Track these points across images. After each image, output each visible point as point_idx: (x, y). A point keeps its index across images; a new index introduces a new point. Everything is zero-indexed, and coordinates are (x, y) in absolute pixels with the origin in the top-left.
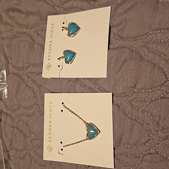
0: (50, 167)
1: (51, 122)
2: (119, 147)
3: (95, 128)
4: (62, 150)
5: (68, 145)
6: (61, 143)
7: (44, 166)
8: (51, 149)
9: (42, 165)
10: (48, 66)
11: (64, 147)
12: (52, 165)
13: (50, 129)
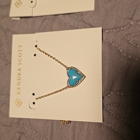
0: (17, 127)
1: (20, 70)
2: (109, 95)
3: (79, 73)
4: (34, 103)
5: (42, 97)
6: (34, 94)
7: (9, 126)
8: (19, 103)
9: (7, 126)
10: (18, 3)
11: (37, 99)
12: (20, 125)
13: (19, 78)
